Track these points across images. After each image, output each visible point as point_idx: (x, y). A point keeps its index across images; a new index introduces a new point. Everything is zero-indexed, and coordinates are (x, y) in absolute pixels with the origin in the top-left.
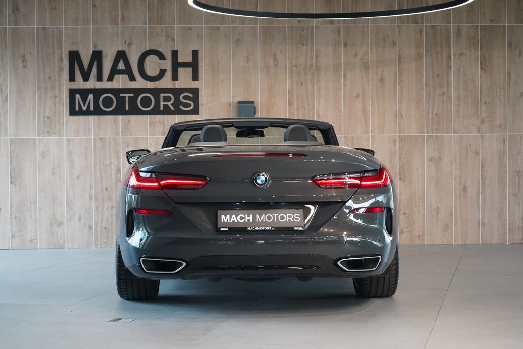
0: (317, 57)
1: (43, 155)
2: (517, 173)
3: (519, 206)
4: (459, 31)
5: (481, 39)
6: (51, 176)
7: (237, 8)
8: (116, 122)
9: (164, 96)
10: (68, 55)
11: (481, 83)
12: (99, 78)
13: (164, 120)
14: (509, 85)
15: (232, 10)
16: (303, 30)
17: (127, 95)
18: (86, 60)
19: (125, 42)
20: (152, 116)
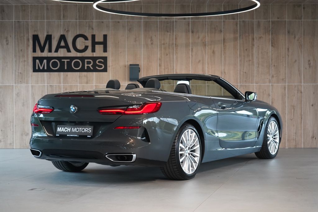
0: (176, 39)
1: (18, 95)
2: (292, 107)
3: (294, 126)
4: (259, 24)
5: (272, 28)
6: (22, 107)
7: (130, 11)
8: (59, 76)
9: (87, 61)
10: (32, 37)
11: (272, 55)
12: (50, 51)
13: (87, 75)
14: (288, 56)
15: (127, 12)
16: (168, 23)
17: (66, 61)
18: (42, 40)
19: (65, 30)
20: (80, 73)
